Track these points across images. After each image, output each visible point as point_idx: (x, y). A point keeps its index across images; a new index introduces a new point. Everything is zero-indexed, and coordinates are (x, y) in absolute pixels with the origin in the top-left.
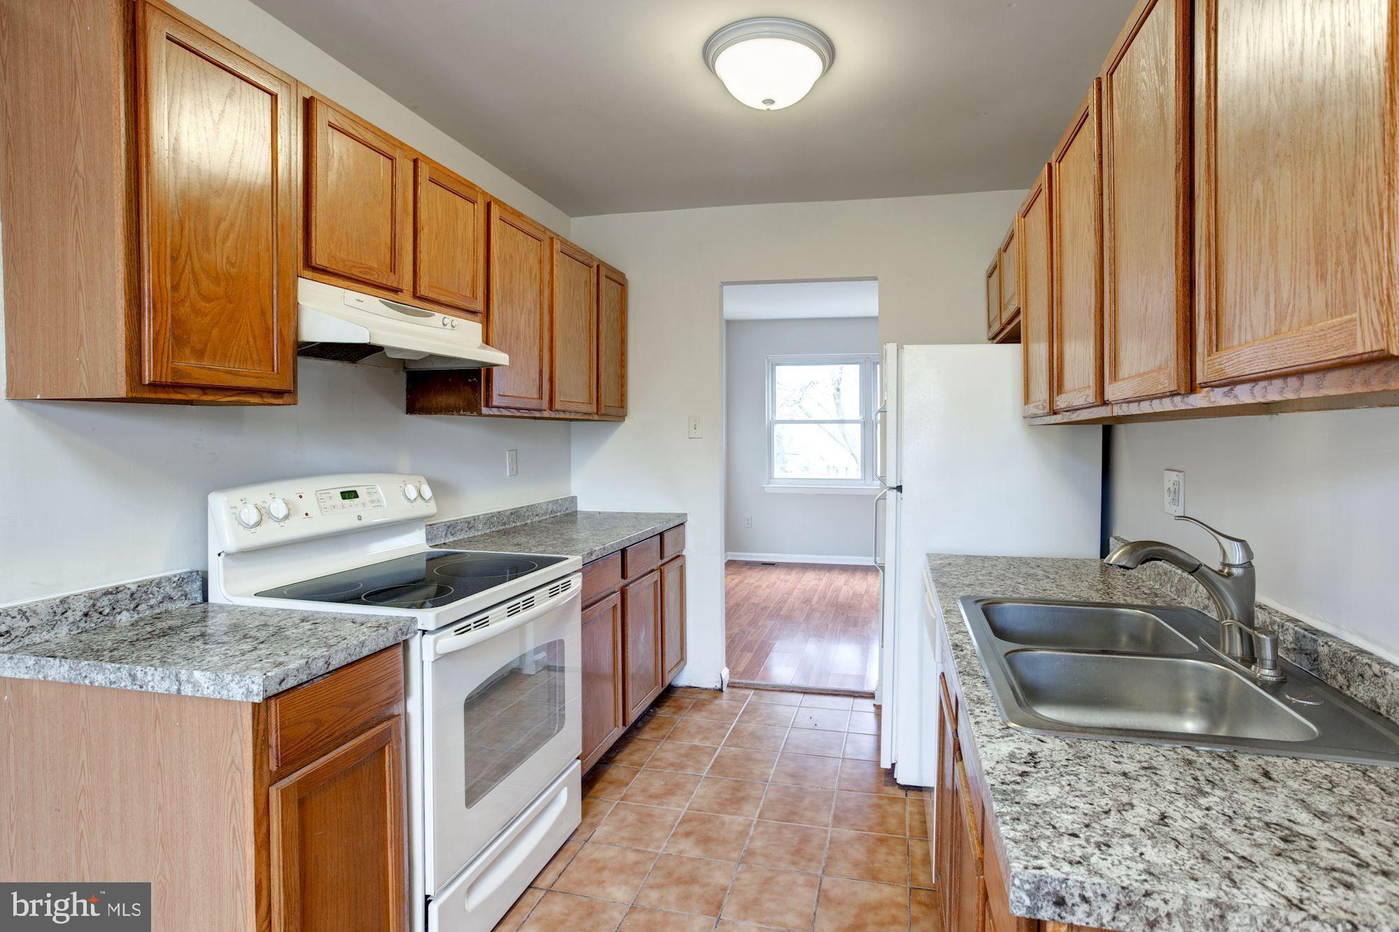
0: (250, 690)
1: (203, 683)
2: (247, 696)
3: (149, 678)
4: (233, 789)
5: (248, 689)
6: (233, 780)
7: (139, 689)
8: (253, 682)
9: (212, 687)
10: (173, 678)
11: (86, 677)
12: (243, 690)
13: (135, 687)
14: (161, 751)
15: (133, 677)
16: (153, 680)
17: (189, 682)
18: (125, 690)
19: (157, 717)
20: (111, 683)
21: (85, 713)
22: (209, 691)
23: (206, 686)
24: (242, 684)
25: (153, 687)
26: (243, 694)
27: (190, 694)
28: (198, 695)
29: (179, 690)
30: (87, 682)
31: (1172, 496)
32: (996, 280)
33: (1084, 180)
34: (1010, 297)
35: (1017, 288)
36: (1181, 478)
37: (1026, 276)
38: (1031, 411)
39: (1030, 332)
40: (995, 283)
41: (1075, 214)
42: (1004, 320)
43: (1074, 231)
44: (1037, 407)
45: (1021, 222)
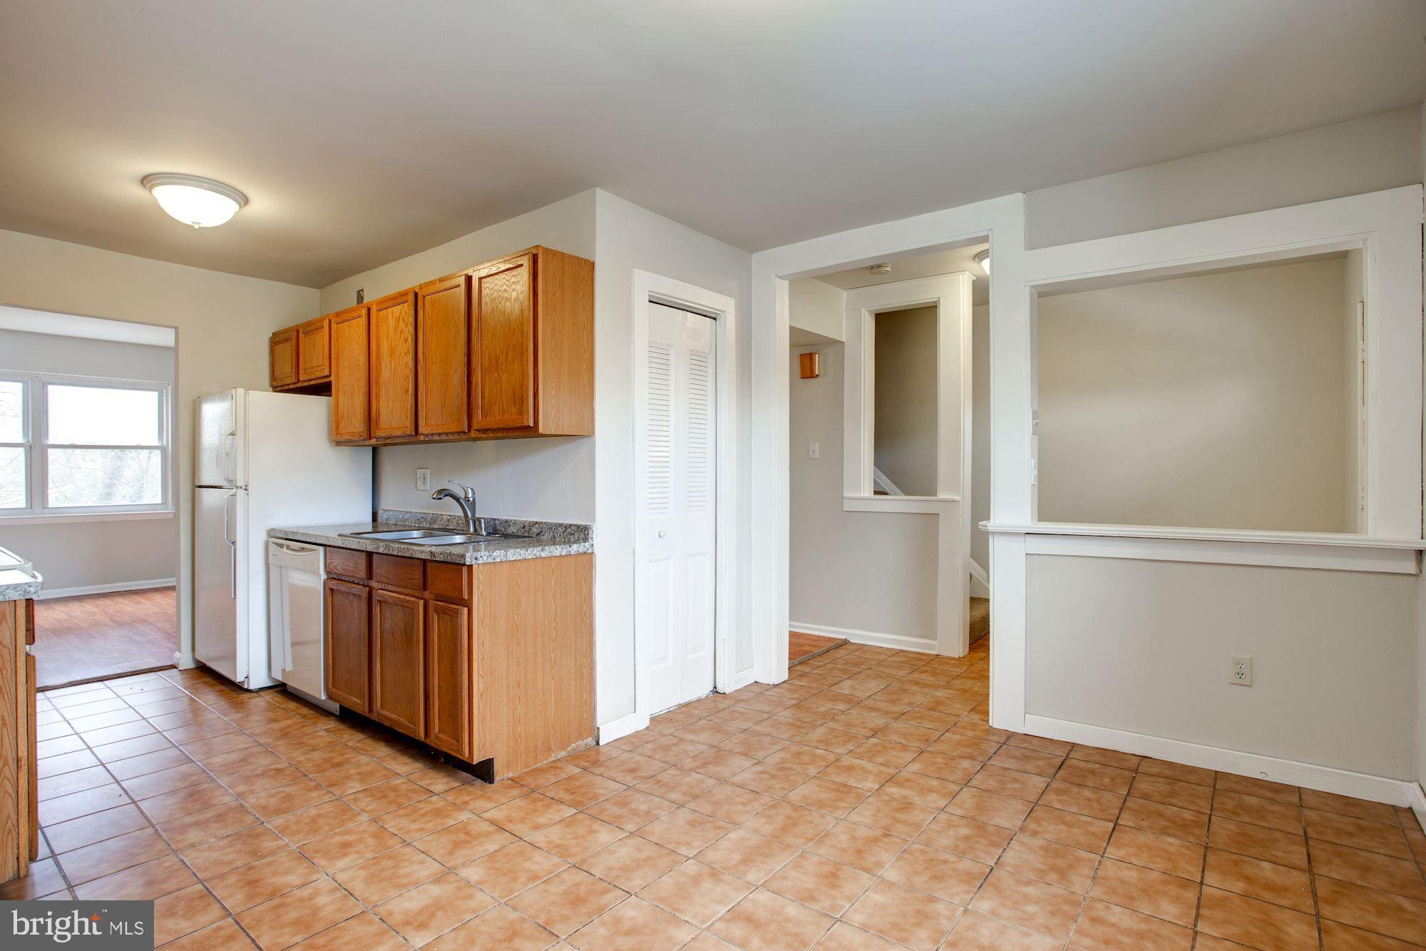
31: (422, 481)
32: (288, 348)
33: (402, 331)
34: (314, 368)
35: (327, 363)
36: (428, 472)
37: (338, 359)
38: (344, 438)
39: (341, 391)
40: (286, 350)
41: (393, 343)
42: (301, 379)
43: (392, 351)
44: (352, 436)
45: (334, 325)
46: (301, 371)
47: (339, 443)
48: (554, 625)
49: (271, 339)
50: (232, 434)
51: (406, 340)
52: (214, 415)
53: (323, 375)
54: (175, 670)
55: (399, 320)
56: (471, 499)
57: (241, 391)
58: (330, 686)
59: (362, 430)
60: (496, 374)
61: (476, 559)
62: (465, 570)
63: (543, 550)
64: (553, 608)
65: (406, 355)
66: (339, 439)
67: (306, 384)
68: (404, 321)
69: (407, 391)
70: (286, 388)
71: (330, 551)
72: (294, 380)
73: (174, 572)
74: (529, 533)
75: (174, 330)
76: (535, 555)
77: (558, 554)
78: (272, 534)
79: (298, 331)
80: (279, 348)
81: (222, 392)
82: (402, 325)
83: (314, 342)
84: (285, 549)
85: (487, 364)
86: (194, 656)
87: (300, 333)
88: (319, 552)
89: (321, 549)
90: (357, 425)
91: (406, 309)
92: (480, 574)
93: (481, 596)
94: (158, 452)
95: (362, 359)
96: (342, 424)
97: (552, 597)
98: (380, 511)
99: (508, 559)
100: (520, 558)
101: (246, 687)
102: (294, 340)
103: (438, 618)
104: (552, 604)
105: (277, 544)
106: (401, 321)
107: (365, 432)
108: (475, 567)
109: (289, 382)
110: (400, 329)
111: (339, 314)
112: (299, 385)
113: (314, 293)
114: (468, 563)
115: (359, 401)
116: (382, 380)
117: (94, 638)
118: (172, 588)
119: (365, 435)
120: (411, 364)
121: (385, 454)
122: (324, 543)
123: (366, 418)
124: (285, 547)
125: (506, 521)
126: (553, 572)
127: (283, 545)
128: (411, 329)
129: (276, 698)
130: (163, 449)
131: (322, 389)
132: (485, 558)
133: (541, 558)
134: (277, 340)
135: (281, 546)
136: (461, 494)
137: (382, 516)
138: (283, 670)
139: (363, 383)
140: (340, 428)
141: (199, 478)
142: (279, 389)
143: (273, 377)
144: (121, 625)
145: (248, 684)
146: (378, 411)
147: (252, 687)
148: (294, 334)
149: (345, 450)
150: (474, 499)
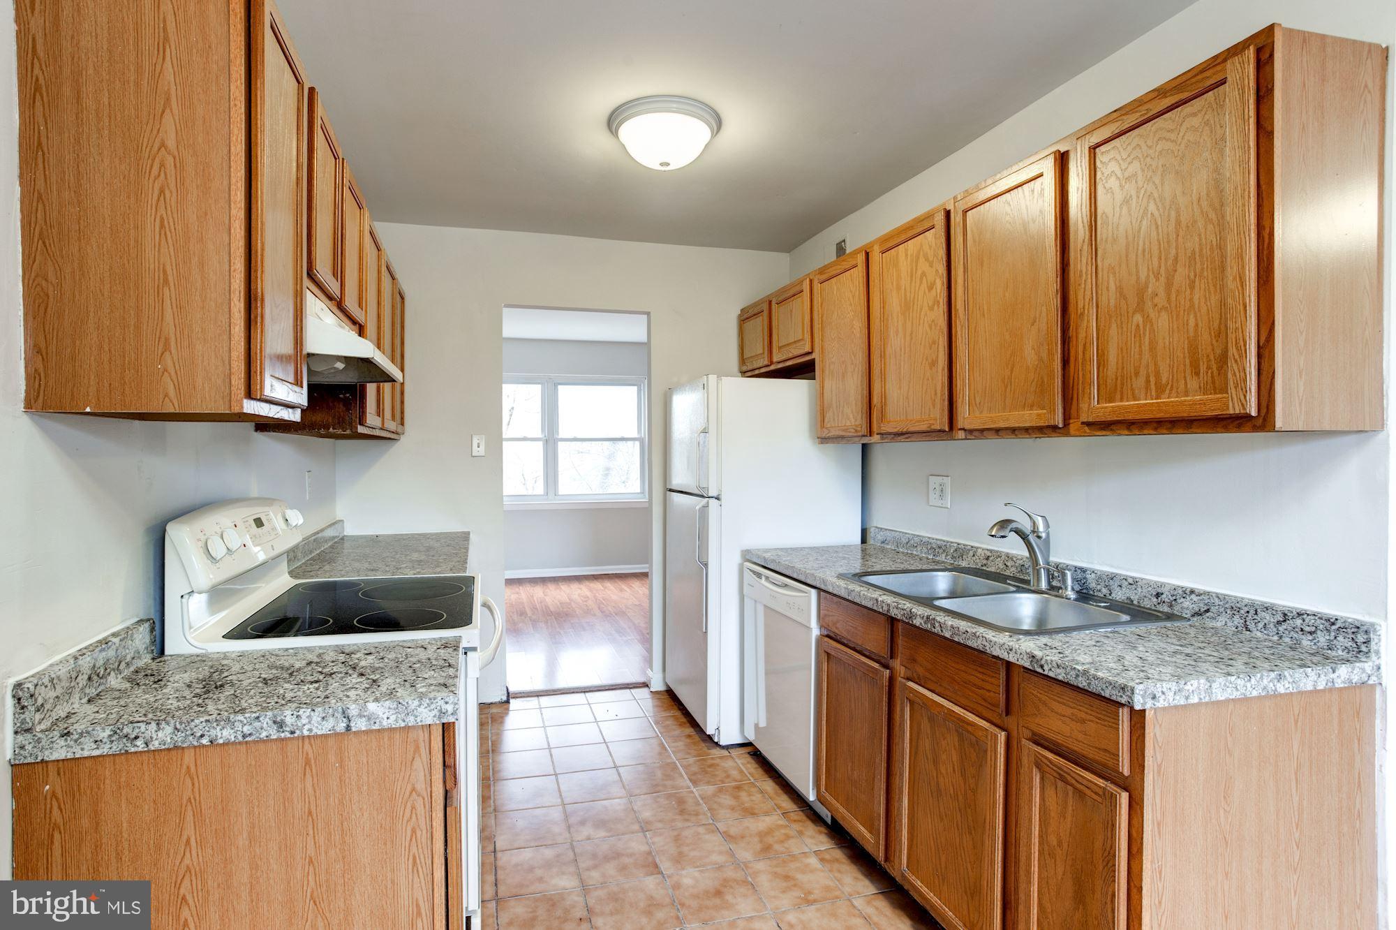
0: (443, 711)
1: (381, 715)
2: (440, 718)
3: (304, 721)
4: (414, 815)
5: (441, 711)
6: (413, 808)
7: (288, 735)
8: (447, 703)
9: (394, 716)
10: (339, 715)
11: (202, 736)
12: (436, 712)
13: (283, 735)
14: (312, 798)
15: (280, 725)
16: (310, 722)
17: (361, 716)
18: (268, 740)
19: (308, 762)
20: (244, 736)
21: (192, 779)
22: (389, 721)
23: (385, 716)
24: (433, 706)
25: (310, 730)
26: (434, 716)
27: (364, 729)
28: (376, 727)
29: (348, 728)
30: (205, 741)
31: (938, 493)
32: (758, 325)
33: (924, 274)
34: (792, 342)
35: (807, 337)
36: (947, 481)
37: (822, 329)
38: (833, 433)
39: (827, 372)
40: (757, 327)
41: (908, 294)
42: (775, 359)
43: (907, 306)
44: (844, 430)
45: (817, 286)
46: (775, 351)
47: (824, 440)
48: (1297, 835)
49: (740, 316)
50: (705, 431)
51: (931, 288)
52: (686, 407)
53: (802, 352)
54: (646, 690)
55: (918, 258)
56: (1044, 535)
57: (713, 378)
58: (823, 789)
59: (857, 423)
60: (1138, 318)
61: (1154, 697)
62: (1124, 714)
63: (1280, 677)
64: (1296, 799)
65: (931, 309)
66: (825, 436)
67: (780, 366)
68: (927, 259)
69: (933, 364)
70: (757, 372)
71: (825, 598)
72: (766, 362)
73: (647, 559)
74: (1171, 606)
75: (646, 316)
76: (1265, 688)
77: (1310, 688)
78: (747, 557)
79: (770, 302)
80: (749, 325)
81: (693, 379)
82: (923, 266)
83: (791, 311)
84: (763, 581)
85: (1112, 302)
86: (664, 678)
87: (773, 303)
88: (810, 594)
89: (813, 592)
90: (851, 416)
91: (933, 241)
92: (1157, 726)
93: (1159, 772)
94: (637, 443)
95: (859, 326)
96: (829, 415)
97: (1293, 777)
98: (872, 529)
99: (1214, 699)
100: (1236, 695)
101: (716, 740)
102: (766, 313)
103: (1042, 779)
104: (1294, 791)
105: (754, 572)
106: (922, 260)
107: (864, 426)
108: (1149, 715)
109: (761, 365)
110: (919, 272)
111: (822, 271)
112: (772, 368)
113: (784, 258)
114: (1138, 707)
115: (854, 385)
116: (889, 350)
117: (584, 629)
118: (644, 575)
119: (864, 431)
120: (942, 323)
121: (883, 456)
122: (818, 586)
123: (866, 406)
124: (763, 578)
125: (1112, 577)
126: (1296, 722)
127: (760, 574)
128: (942, 269)
129: (749, 766)
130: (641, 440)
131: (802, 369)
132: (1170, 695)
133: (1276, 696)
134: (746, 317)
135: (759, 575)
136: (1026, 526)
137: (875, 538)
138: (756, 726)
139: (860, 357)
140: (826, 420)
141: (670, 482)
142: (749, 374)
143: (743, 360)
144: (607, 616)
145: (719, 738)
146: (884, 396)
147: (722, 743)
148: (765, 307)
149: (830, 447)
150: (1048, 535)
